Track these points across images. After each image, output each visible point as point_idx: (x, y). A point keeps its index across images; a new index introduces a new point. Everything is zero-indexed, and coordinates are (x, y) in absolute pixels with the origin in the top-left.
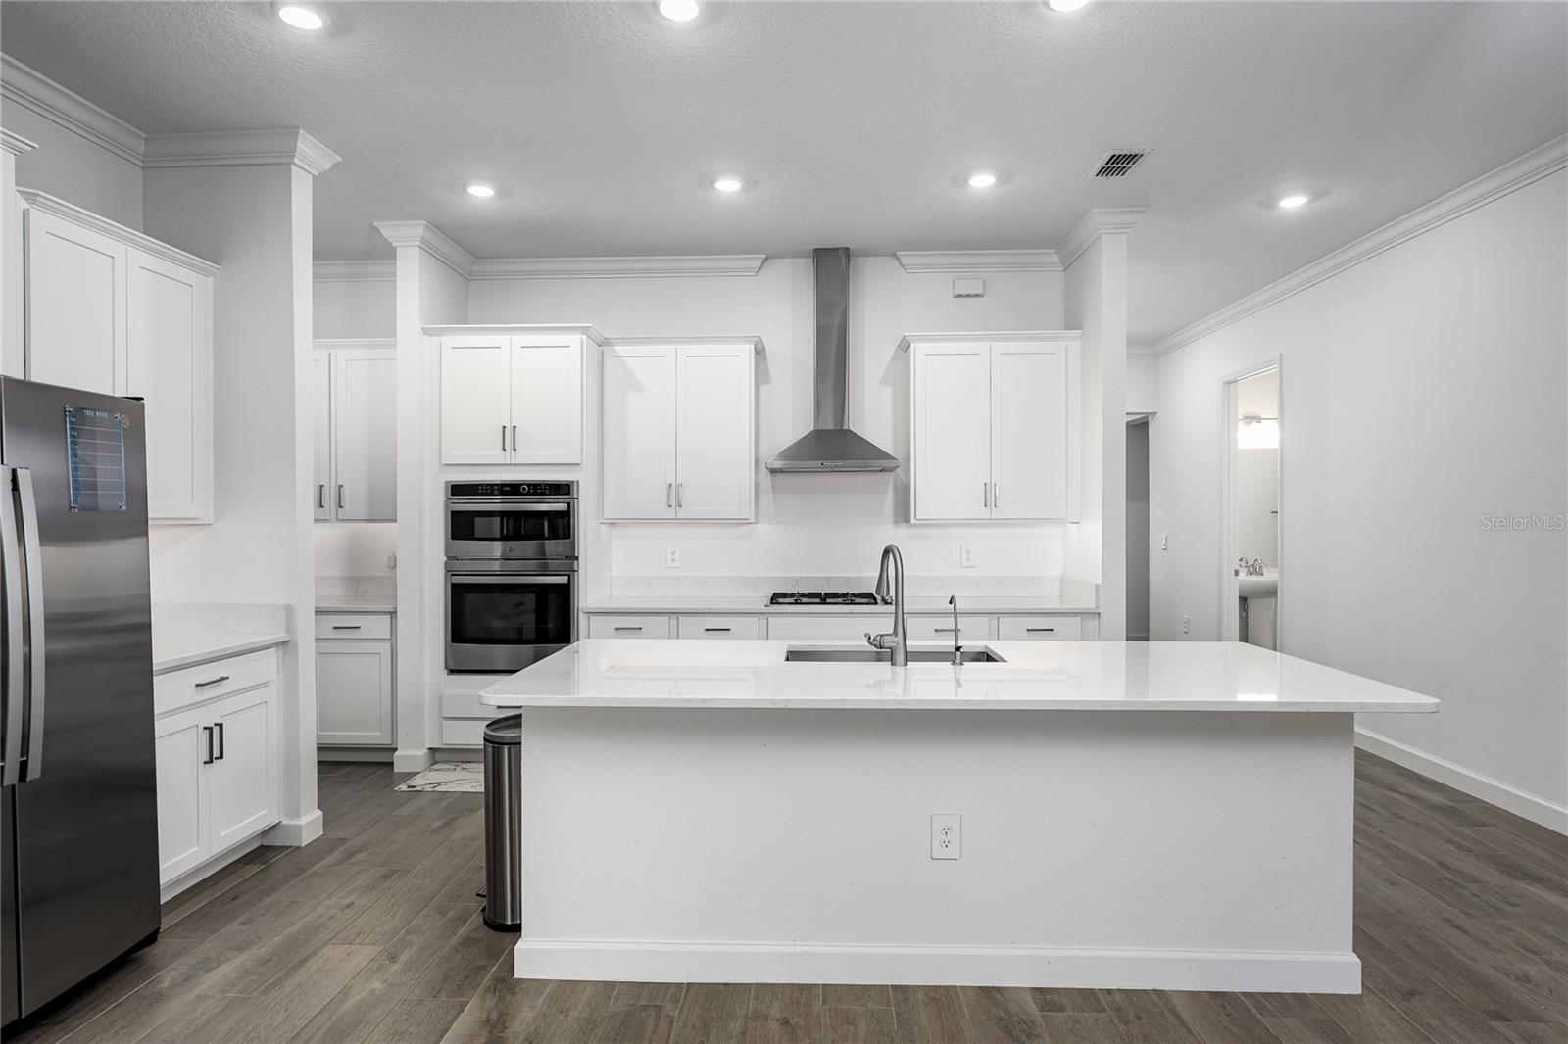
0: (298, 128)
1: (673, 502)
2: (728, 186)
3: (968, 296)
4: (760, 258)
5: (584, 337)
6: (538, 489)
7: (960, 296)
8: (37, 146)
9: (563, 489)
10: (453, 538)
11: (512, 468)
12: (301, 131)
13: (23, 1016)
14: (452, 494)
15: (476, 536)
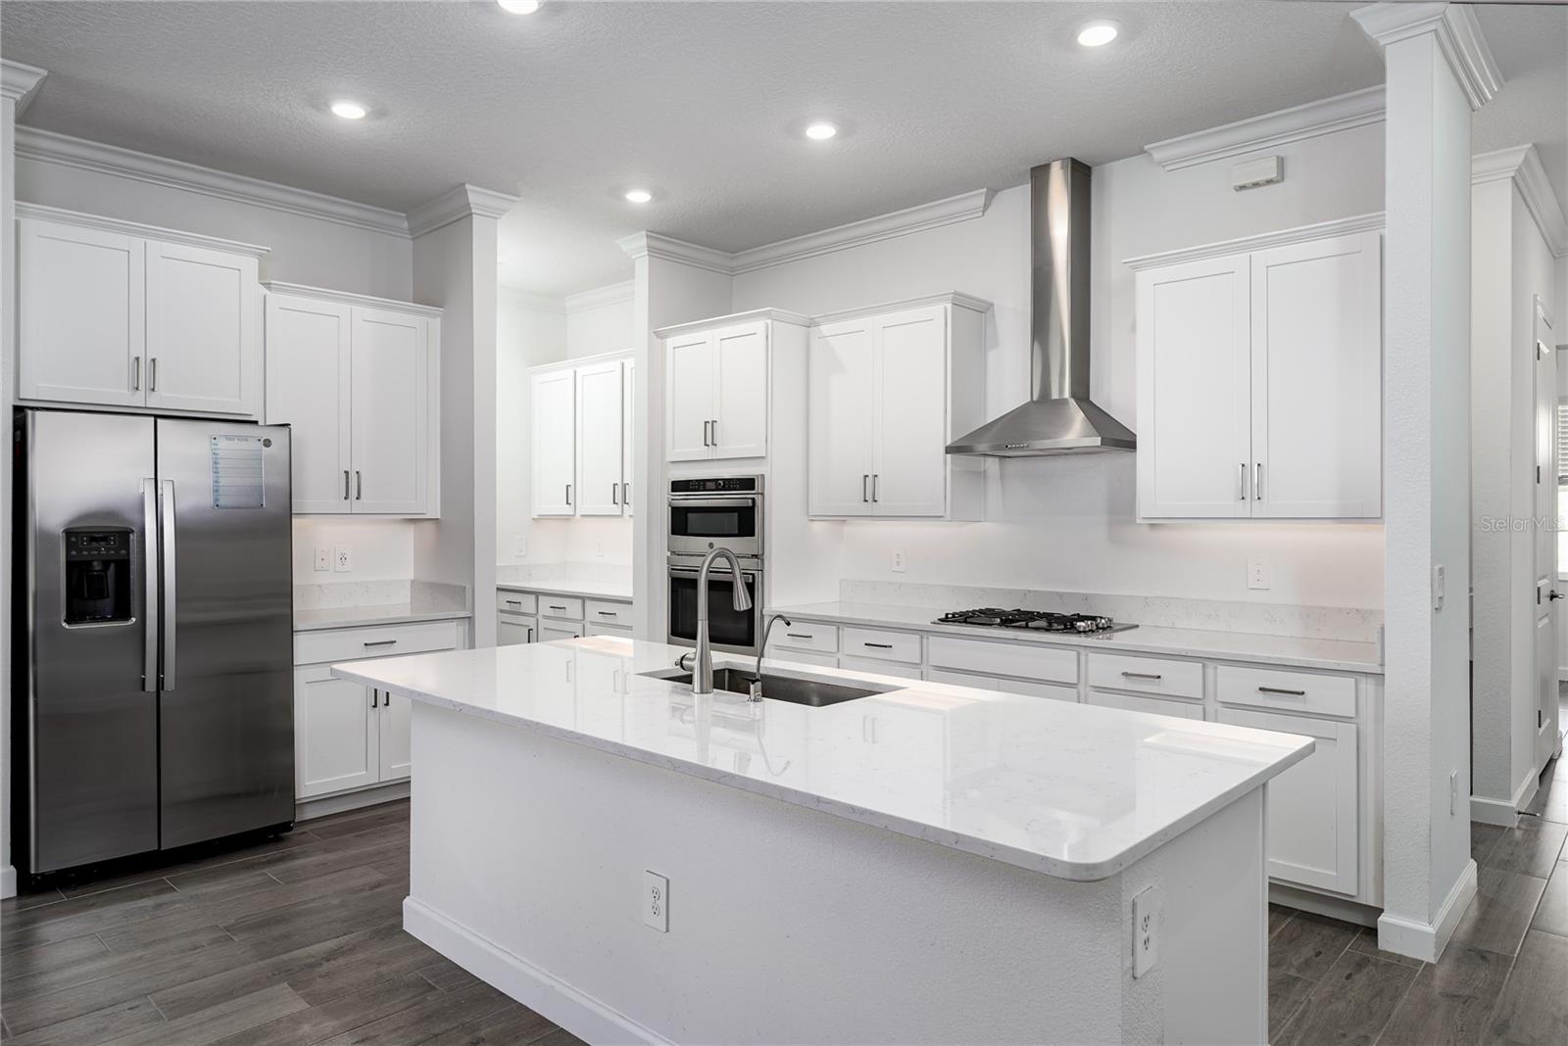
0: (464, 184)
1: (869, 497)
2: (821, 132)
3: (1256, 185)
4: (982, 193)
5: (769, 321)
6: (728, 484)
7: (1242, 188)
8: (269, 249)
9: (748, 484)
10: (673, 533)
11: (716, 462)
12: (468, 187)
13: (162, 849)
14: (673, 491)
15: (689, 532)
